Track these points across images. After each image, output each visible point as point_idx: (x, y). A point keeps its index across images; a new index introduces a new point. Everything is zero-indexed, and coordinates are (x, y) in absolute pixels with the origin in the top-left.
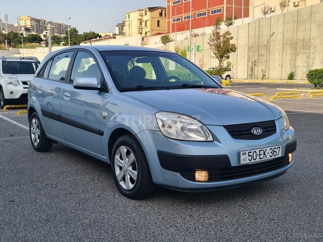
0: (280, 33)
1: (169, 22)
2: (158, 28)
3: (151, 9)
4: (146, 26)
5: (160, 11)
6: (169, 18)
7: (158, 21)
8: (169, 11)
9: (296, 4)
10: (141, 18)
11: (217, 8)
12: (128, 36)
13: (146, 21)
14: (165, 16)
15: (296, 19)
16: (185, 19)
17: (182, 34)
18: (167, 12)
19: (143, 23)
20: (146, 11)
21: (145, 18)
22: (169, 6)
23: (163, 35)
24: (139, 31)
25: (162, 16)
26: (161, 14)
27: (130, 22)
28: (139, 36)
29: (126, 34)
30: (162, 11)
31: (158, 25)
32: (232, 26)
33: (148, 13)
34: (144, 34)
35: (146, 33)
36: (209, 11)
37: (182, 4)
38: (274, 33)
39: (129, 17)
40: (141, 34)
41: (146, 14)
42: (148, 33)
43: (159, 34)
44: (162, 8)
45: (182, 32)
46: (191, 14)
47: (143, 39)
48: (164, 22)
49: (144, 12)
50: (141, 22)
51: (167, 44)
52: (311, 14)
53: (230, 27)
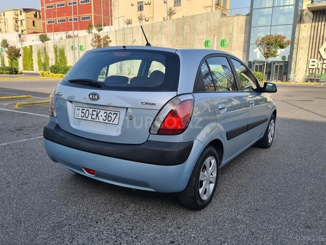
0: (140, 40)
1: (44, 24)
2: (34, 28)
3: (26, 10)
4: (22, 24)
5: (34, 12)
6: (44, 20)
7: (34, 22)
8: (43, 14)
9: (147, 19)
10: (16, 17)
11: (86, 15)
12: (4, 32)
13: (21, 21)
14: (40, 17)
15: (151, 30)
16: (59, 22)
17: (57, 34)
18: (41, 14)
19: (19, 22)
20: (21, 11)
21: (20, 18)
22: (43, 9)
23: (41, 34)
24: (15, 28)
25: (36, 17)
26: (36, 16)
27: (6, 20)
28: (16, 34)
29: (2, 30)
30: (36, 13)
31: (34, 25)
32: (102, 32)
33: (23, 14)
34: (20, 32)
35: (22, 31)
36: (79, 17)
37: (55, 9)
38: (135, 40)
39: (4, 15)
40: (18, 31)
41: (21, 14)
42: (24, 31)
43: (35, 33)
44: (37, 11)
45: (57, 33)
46: (73, 17)
47: (20, 36)
48: (39, 22)
49: (19, 12)
50: (16, 21)
51: (46, 42)
52: (161, 28)
53: (100, 32)
